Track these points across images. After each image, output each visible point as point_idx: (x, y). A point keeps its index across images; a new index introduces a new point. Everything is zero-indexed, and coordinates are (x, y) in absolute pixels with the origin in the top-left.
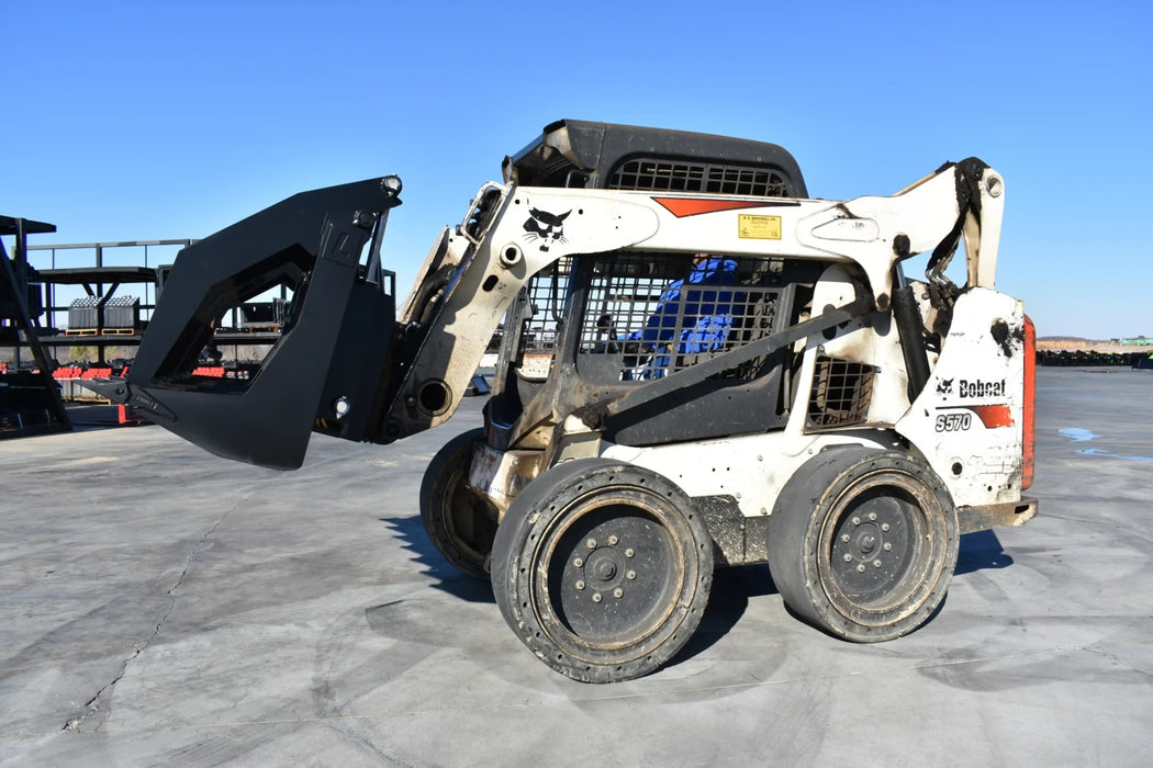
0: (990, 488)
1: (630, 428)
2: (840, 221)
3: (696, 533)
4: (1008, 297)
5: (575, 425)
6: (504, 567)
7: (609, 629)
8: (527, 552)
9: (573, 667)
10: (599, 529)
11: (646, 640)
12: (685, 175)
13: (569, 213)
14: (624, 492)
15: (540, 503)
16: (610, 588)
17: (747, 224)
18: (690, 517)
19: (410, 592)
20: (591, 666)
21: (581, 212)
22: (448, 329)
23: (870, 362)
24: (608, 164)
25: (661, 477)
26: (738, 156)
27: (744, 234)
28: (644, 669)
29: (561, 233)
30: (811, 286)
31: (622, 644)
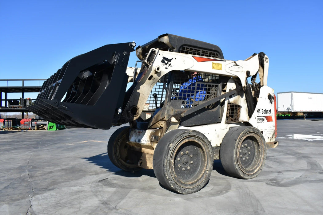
0: (269, 138)
1: (185, 122)
2: (235, 66)
3: (210, 149)
4: (271, 88)
5: (173, 120)
6: (161, 160)
7: (186, 179)
8: (169, 155)
9: (181, 189)
10: (184, 149)
11: (198, 181)
12: (196, 52)
13: (172, 59)
14: (192, 138)
15: (172, 141)
16: (186, 166)
17: (214, 65)
18: (208, 144)
19: (108, 176)
20: (185, 189)
21: (175, 59)
22: (138, 91)
23: (239, 105)
24: (178, 47)
25: (201, 133)
26: (209, 48)
27: (214, 68)
28: (198, 189)
29: (171, 64)
30: (226, 84)
31: (192, 182)
